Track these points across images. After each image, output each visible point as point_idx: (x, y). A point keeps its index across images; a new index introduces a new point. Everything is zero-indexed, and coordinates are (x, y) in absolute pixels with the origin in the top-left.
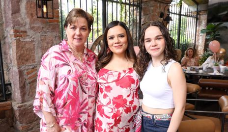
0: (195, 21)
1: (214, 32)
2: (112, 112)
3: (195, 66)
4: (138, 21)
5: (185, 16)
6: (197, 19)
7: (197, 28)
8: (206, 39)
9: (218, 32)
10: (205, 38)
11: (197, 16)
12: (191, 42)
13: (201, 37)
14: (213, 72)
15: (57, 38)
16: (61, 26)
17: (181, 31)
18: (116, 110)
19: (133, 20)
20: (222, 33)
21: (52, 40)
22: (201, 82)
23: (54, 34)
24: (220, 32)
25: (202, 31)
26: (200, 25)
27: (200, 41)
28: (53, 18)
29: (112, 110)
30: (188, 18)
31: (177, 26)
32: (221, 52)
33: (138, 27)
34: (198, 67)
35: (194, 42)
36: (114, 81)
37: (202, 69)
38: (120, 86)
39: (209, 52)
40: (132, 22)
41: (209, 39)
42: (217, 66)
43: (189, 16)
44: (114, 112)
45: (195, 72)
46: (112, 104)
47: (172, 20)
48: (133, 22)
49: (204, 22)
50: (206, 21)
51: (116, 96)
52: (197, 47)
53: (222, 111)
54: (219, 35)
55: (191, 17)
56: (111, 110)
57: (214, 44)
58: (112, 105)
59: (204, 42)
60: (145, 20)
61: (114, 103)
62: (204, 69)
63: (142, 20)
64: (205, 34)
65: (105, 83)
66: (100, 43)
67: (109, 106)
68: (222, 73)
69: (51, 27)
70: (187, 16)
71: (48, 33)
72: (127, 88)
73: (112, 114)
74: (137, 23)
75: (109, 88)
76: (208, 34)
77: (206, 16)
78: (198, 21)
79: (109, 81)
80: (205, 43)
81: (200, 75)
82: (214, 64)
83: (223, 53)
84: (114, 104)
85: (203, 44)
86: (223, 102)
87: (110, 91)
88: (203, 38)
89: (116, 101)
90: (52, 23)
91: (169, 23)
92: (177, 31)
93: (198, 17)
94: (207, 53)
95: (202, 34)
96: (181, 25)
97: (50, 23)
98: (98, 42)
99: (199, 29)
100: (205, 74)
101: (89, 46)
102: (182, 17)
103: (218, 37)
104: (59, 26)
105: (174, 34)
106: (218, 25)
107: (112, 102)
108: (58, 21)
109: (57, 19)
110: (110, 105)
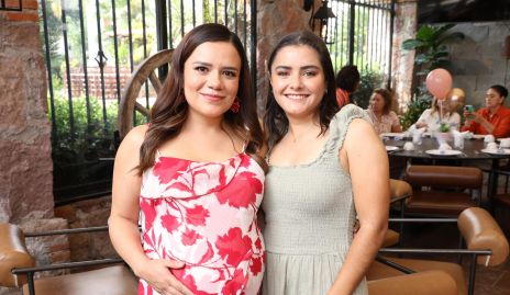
0: (389, 18)
1: (435, 47)
2: (220, 279)
3: (393, 131)
4: (249, 19)
5: (365, 5)
6: (393, 14)
7: (395, 36)
8: (416, 63)
9: (444, 48)
10: (412, 61)
11: (393, 7)
12: (380, 72)
13: (403, 59)
14: (436, 146)
15: (33, 65)
16: (42, 30)
17: (355, 45)
18: (232, 270)
19: (236, 16)
20: (452, 49)
21: (19, 70)
22: (410, 174)
23: (26, 52)
24: (448, 46)
25: (407, 45)
26: (399, 28)
27: (402, 69)
28: (20, 10)
29: (222, 272)
30: (371, 10)
31: (346, 30)
32: (455, 98)
33: (249, 34)
34: (401, 135)
35: (387, 72)
36: (212, 191)
37: (410, 139)
38: (231, 204)
39: (425, 97)
40: (233, 20)
41: (422, 64)
42: (446, 131)
43: (374, 7)
44: (227, 278)
45: (395, 148)
46: (216, 256)
47: (333, 16)
48: (236, 21)
49: (409, 22)
50: (414, 19)
51: (224, 231)
52: (395, 84)
53: (469, 247)
54: (446, 54)
55: (379, 7)
56: (217, 275)
57: (438, 78)
58: (218, 261)
59: (411, 72)
60: (265, 16)
61: (222, 253)
62: (416, 139)
63: (260, 15)
64: (413, 53)
65: (186, 199)
66: (151, 76)
67: (209, 263)
68: (458, 149)
69: (16, 35)
70: (369, 6)
71: (8, 49)
72: (247, 207)
73: (222, 284)
74: (245, 23)
75: (198, 214)
76: (420, 51)
77: (415, 5)
78: (395, 19)
79: (198, 193)
80: (414, 75)
81: (408, 154)
82: (439, 126)
83: (459, 100)
84: (223, 257)
85: (410, 77)
86: (468, 223)
87: (203, 222)
88: (408, 60)
89: (226, 246)
90: (17, 24)
91: (326, 23)
92: (345, 43)
93: (396, 8)
94: (419, 98)
95: (406, 52)
96: (356, 29)
97: (13, 23)
98: (147, 73)
99: (397, 40)
100: (419, 153)
101: (122, 80)
102: (356, 7)
103: (443, 58)
104: (38, 30)
105: (339, 51)
106: (442, 28)
107: (216, 250)
108: (34, 18)
109: (31, 12)
110: (213, 259)
